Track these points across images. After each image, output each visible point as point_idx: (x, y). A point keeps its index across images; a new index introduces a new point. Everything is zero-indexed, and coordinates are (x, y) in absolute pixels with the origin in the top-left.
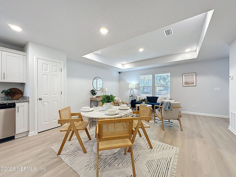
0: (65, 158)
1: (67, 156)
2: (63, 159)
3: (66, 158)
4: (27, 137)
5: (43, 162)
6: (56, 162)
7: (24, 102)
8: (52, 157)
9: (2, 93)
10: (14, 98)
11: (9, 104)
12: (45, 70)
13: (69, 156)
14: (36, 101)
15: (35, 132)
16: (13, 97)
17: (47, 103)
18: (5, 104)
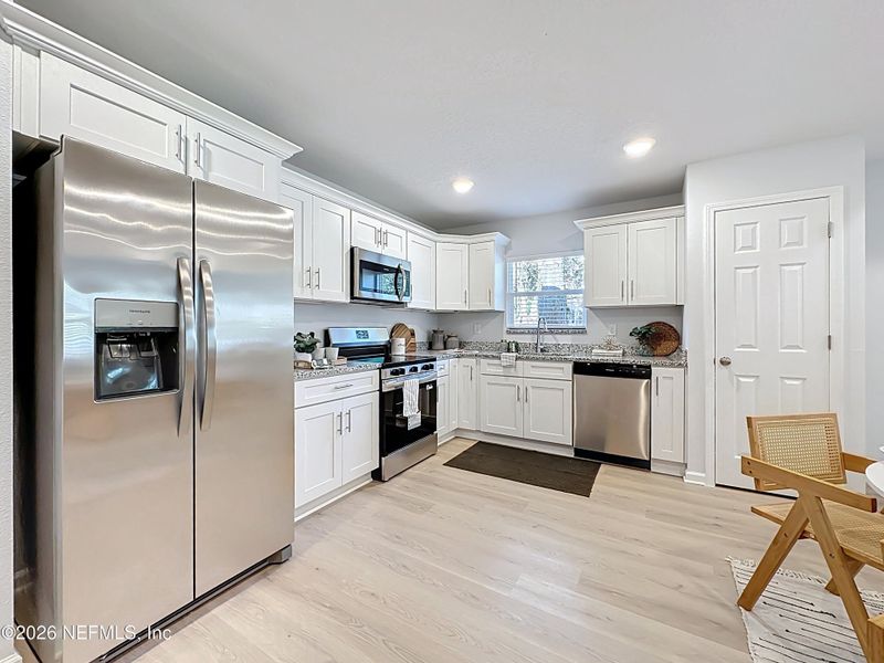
0: (761, 643)
1: (775, 640)
2: (753, 636)
3: (771, 646)
4: (678, 481)
5: (681, 586)
6: (721, 626)
7: (672, 365)
8: (715, 593)
9: (631, 334)
10: (659, 351)
11: (638, 366)
12: (743, 248)
13: (788, 652)
14: (710, 368)
15: (703, 475)
16: (655, 349)
17: (752, 380)
18: (628, 365)
